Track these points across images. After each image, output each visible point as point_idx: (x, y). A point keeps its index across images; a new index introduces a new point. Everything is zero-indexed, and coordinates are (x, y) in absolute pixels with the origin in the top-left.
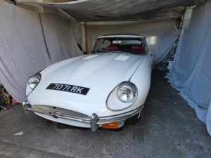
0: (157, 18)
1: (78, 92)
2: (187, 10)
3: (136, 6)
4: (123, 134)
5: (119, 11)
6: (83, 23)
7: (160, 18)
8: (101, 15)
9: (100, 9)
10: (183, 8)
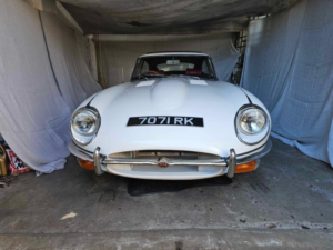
0: (213, 32)
1: (189, 124)
2: (252, 22)
3: (205, 8)
4: (236, 187)
5: (178, 14)
6: (91, 36)
7: (217, 32)
8: (142, 20)
9: (153, 8)
10: (246, 19)
